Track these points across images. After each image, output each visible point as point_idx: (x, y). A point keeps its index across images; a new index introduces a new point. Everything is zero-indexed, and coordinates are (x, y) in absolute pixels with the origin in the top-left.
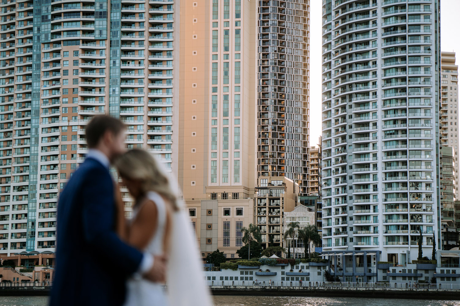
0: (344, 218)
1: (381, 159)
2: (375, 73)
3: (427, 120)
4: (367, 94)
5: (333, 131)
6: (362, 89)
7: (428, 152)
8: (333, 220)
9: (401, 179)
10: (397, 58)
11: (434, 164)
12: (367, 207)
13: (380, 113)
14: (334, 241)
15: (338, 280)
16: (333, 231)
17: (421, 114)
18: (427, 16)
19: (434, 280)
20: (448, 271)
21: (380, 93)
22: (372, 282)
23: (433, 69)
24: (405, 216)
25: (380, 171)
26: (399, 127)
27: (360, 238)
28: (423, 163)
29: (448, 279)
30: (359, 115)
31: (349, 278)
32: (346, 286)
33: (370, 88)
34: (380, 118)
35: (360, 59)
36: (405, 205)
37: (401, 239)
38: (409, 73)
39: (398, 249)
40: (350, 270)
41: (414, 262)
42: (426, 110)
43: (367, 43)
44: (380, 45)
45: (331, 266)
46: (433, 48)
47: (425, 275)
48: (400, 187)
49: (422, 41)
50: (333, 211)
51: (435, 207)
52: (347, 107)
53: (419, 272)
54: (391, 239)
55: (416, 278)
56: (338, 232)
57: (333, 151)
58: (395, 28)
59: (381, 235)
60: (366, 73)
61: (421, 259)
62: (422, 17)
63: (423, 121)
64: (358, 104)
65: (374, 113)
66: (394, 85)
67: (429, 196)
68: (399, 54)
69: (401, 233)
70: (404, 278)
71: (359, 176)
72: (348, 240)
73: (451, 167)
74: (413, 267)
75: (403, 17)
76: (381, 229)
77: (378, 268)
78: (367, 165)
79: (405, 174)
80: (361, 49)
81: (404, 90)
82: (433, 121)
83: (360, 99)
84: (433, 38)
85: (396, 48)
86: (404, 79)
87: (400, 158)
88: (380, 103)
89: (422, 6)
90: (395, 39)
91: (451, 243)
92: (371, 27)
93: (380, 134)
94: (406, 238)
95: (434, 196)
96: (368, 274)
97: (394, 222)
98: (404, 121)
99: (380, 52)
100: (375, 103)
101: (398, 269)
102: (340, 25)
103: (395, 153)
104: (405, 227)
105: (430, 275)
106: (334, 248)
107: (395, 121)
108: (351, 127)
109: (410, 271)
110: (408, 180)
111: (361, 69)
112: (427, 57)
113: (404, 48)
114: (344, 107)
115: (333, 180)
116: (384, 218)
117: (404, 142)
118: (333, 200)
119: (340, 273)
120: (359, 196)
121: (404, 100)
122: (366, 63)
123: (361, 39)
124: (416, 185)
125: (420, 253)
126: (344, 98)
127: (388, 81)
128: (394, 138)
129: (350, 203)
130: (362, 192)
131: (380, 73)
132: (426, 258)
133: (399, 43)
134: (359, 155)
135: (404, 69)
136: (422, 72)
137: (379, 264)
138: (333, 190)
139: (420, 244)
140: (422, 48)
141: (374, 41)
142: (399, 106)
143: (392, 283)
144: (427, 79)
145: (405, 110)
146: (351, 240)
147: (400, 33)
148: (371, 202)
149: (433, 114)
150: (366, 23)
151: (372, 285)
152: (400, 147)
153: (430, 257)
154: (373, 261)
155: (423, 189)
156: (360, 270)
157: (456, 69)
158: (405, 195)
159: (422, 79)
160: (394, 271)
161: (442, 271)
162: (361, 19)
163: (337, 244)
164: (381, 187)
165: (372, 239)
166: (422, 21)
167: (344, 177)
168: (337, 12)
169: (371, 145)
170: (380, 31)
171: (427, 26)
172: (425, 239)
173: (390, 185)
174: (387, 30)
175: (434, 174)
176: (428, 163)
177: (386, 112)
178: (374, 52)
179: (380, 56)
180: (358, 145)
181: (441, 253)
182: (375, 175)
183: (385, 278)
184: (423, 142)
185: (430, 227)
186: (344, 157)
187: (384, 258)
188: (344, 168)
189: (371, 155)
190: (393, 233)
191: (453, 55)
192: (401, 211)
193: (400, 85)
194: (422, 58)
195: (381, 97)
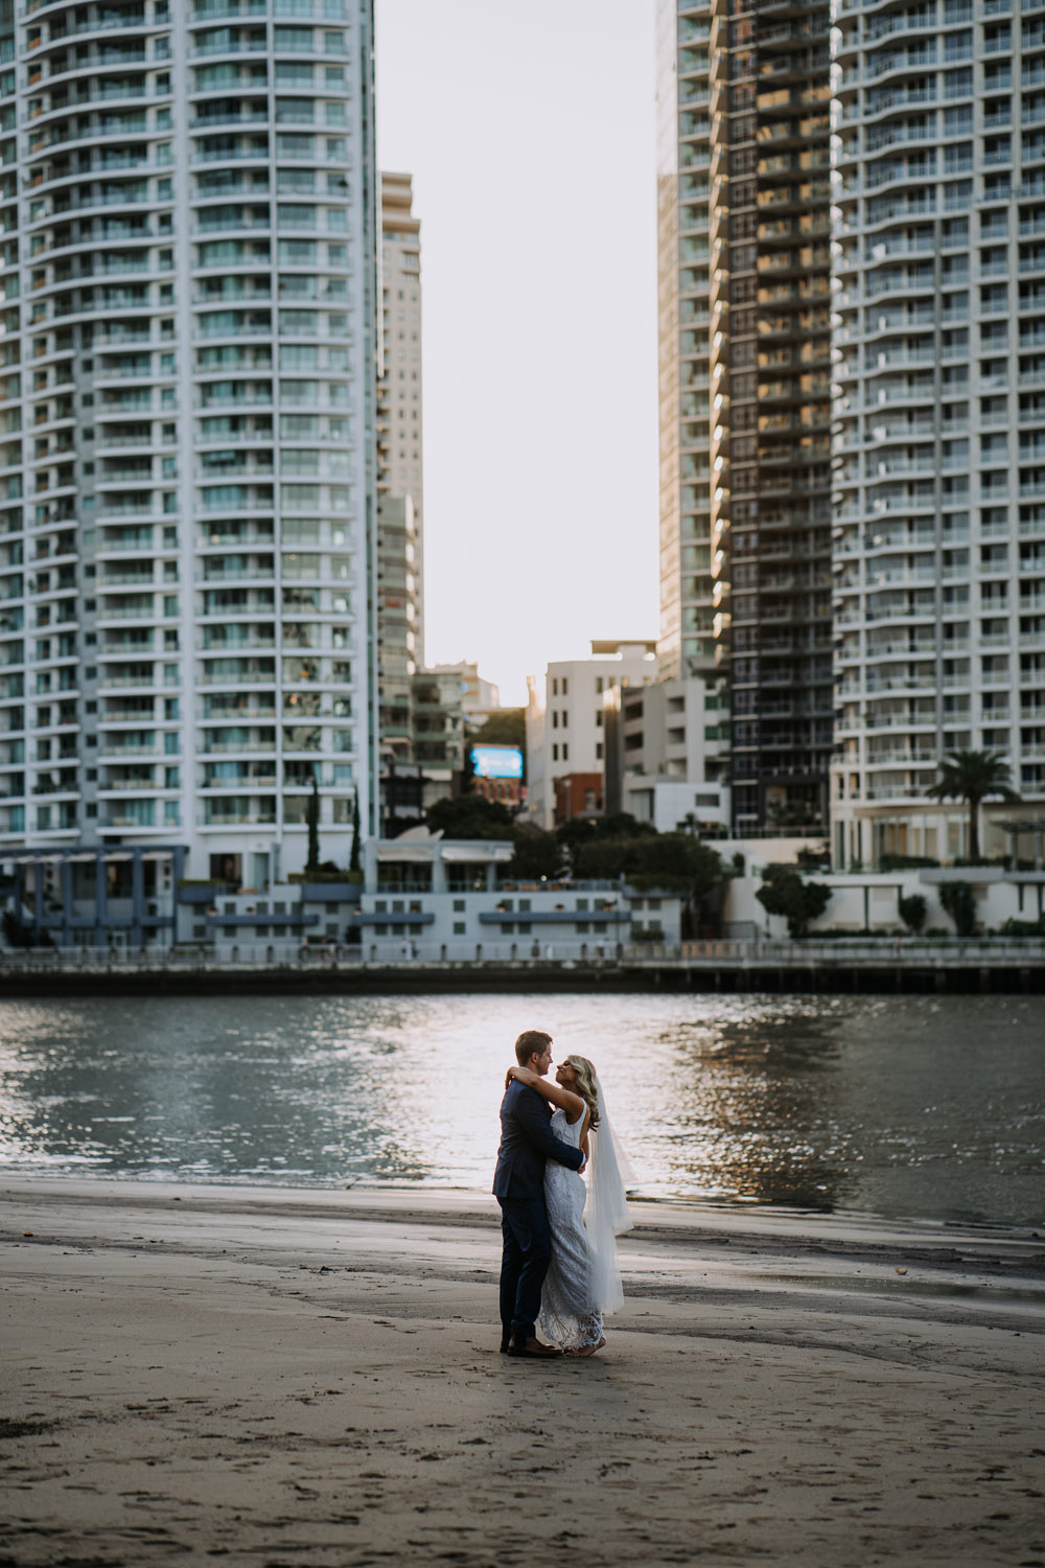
0: (68, 742)
1: (193, 545)
2: (167, 255)
3: (337, 422)
4: (140, 325)
5: (29, 447)
6: (126, 308)
7: (338, 524)
8: (31, 747)
9: (253, 612)
10: (238, 208)
11: (359, 563)
12: (145, 703)
13: (187, 393)
14: (31, 816)
15: (47, 942)
16: (31, 781)
17: (317, 401)
18: (335, 71)
19: (354, 935)
20: (398, 906)
21: (184, 323)
22: (160, 946)
23: (355, 251)
24: (267, 734)
25: (189, 585)
26: (250, 440)
27: (120, 806)
28: (325, 563)
29: (398, 928)
30: (116, 395)
31: (84, 935)
32: (73, 960)
33: (153, 305)
34: (187, 410)
35: (118, 205)
36: (267, 699)
37: (254, 808)
38: (279, 263)
39: (244, 838)
40: (87, 908)
41: (293, 879)
42: (335, 387)
43: (138, 150)
44: (184, 161)
45: (25, 898)
46: (355, 180)
47: (327, 918)
48: (253, 638)
49: (318, 156)
50: (31, 715)
51: (360, 703)
52: (77, 368)
53: (308, 911)
54: (221, 807)
55: (298, 928)
56: (45, 784)
57: (29, 514)
58: (232, 106)
59: (189, 794)
60: (137, 255)
61: (317, 871)
62: (319, 71)
63: (323, 425)
64: (114, 360)
65: (168, 392)
66: (232, 301)
67: (343, 668)
68: (246, 194)
69: (254, 787)
70: (261, 929)
71: (119, 601)
72: (81, 811)
73: (403, 563)
74: (291, 894)
75: (258, 69)
76: (190, 774)
77: (178, 900)
78: (145, 566)
79: (267, 595)
80: (120, 169)
81: (262, 317)
82: (357, 425)
83: (120, 343)
84: (354, 144)
85: (236, 175)
86: (262, 281)
87: (252, 543)
88: (185, 358)
89: (319, 36)
90: (230, 142)
91: (402, 812)
92: (151, 95)
93: (187, 463)
94: (268, 802)
95: (359, 669)
96: (146, 920)
97: (233, 752)
98: (264, 422)
99: (183, 184)
100: (168, 357)
101: (244, 903)
102: (47, 79)
103: (235, 527)
104: (267, 768)
105: (342, 919)
106: (32, 838)
107: (235, 422)
108: (89, 435)
109: (280, 907)
110: (279, 614)
111: (121, 238)
112: (337, 210)
113: (260, 176)
114: (64, 367)
115: (30, 614)
116: (200, 740)
117: (266, 491)
118: (30, 681)
119: (55, 918)
120: (117, 669)
121: (264, 351)
122: (136, 220)
123: (118, 134)
124: (298, 631)
125: (314, 849)
126: (64, 335)
127: (213, 285)
128: (232, 477)
129: (88, 690)
130: (128, 654)
131: (184, 254)
132: (330, 867)
133: (246, 158)
134: (117, 532)
135: (262, 247)
136: (320, 261)
137: (182, 887)
138: (30, 648)
139: (313, 817)
140: (321, 179)
141: (164, 145)
142: (249, 370)
143: (223, 946)
144: (336, 284)
145: (265, 386)
146: (92, 810)
147: (246, 123)
148: (158, 686)
149: (355, 401)
150: (136, 79)
151: (158, 956)
152: (253, 509)
153: (343, 862)
154: (160, 879)
155: (323, 645)
156: (121, 909)
157: (414, 229)
158: (267, 665)
159: (323, 284)
160: (230, 908)
161: (381, 906)
162: (117, 64)
163: (43, 823)
164: (189, 636)
165: (159, 809)
166: (317, 85)
167: (68, 605)
168: (34, 34)
169: (157, 499)
170: (182, 113)
171: (335, 104)
172: (326, 808)
173: (217, 632)
174: (205, 108)
175: (359, 599)
176: (340, 560)
177: (207, 388)
178: (165, 183)
179: (186, 198)
180: (116, 498)
181: (378, 849)
182: (170, 601)
183: (199, 931)
184: (324, 493)
185: (343, 768)
186: (67, 540)
187: (198, 869)
188: (67, 572)
189: (158, 533)
190: (230, 786)
191: (405, 182)
192: (253, 716)
193: (250, 301)
194: (321, 213)
195: (188, 337)
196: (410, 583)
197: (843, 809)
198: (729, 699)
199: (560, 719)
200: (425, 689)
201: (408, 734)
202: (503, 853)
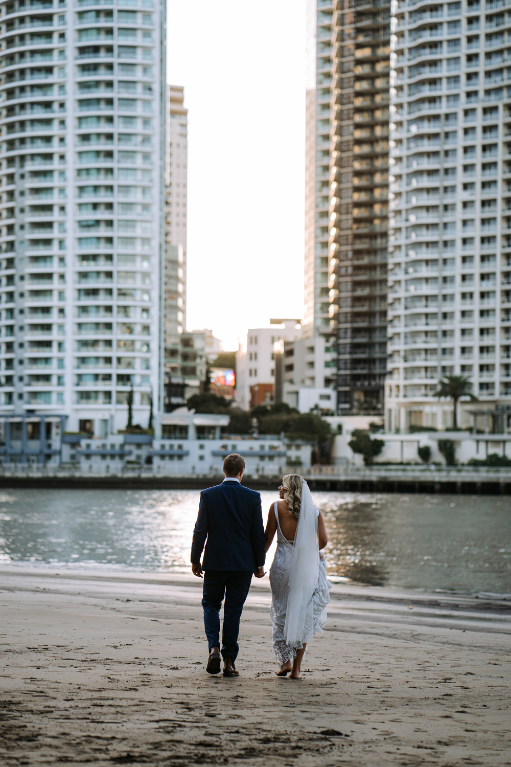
0: (9, 362)
1: (73, 266)
2: (62, 122)
3: (146, 207)
4: (48, 157)
6: (42, 148)
7: (145, 257)
9: (102, 300)
10: (98, 100)
11: (155, 277)
12: (48, 344)
13: (71, 191)
17: (136, 197)
18: (147, 33)
19: (149, 460)
20: (171, 446)
21: (71, 156)
22: (53, 464)
23: (156, 123)
24: (108, 360)
25: (71, 285)
26: (102, 215)
27: (34, 394)
28: (139, 277)
29: (171, 457)
30: (36, 191)
31: (15, 458)
32: (10, 470)
33: (55, 147)
34: (71, 199)
35: (39, 97)
36: (109, 343)
37: (101, 397)
38: (117, 128)
39: (96, 411)
40: (17, 445)
41: (120, 432)
42: (145, 190)
43: (49, 70)
44: (72, 76)
46: (156, 87)
47: (136, 452)
48: (102, 312)
49: (138, 75)
51: (154, 346)
52: (17, 177)
53: (127, 448)
54: (85, 396)
55: (122, 456)
58: (96, 49)
59: (69, 389)
60: (48, 122)
61: (132, 429)
62: (139, 33)
63: (139, 209)
64: (36, 174)
65: (62, 190)
66: (94, 146)
67: (146, 328)
68: (102, 93)
69: (102, 386)
70: (104, 456)
71: (36, 293)
72: (15, 397)
73: (177, 278)
74: (118, 440)
75: (109, 31)
76: (69, 379)
77: (63, 441)
78: (49, 276)
79: (109, 291)
80: (40, 79)
81: (109, 154)
82: (155, 209)
83: (39, 166)
84: (156, 70)
85: (97, 83)
86: (110, 137)
87: (103, 266)
88: (71, 174)
89: (139, 16)
90: (95, 67)
91: (175, 400)
92: (55, 43)
93: (71, 225)
94: (108, 394)
95: (154, 329)
96: (46, 451)
97: (91, 369)
98: (110, 206)
99: (71, 87)
100: (62, 173)
101: (95, 444)
102: (4, 34)
103: (94, 257)
104: (108, 377)
105: (144, 452)
107: (95, 206)
108: (22, 211)
109: (113, 446)
110: (115, 301)
111: (40, 114)
112: (147, 102)
113: (109, 84)
114: (11, 177)
116: (75, 362)
117: (110, 240)
119: (2, 449)
120: (34, 327)
121: (110, 171)
122: (48, 105)
123: (39, 62)
124: (125, 309)
125: (130, 418)
126: (11, 161)
127: (85, 138)
128: (93, 233)
129: (20, 337)
130: (40, 319)
131: (71, 122)
132: (138, 427)
133: (103, 75)
134: (35, 259)
135: (110, 119)
136: (138, 128)
137: (65, 435)
139: (130, 401)
140: (139, 87)
141: (62, 68)
142: (103, 180)
143: (84, 464)
144: (146, 139)
145: (110, 188)
146: (21, 396)
147: (103, 58)
149: (155, 197)
150: (48, 35)
151: (52, 469)
152: (103, 249)
153: (145, 424)
154: (54, 431)
155: (136, 317)
156: (34, 446)
157: (184, 113)
158: (109, 326)
159: (139, 139)
160: (88, 446)
161: (163, 446)
162: (39, 28)
164: (70, 311)
165: (54, 397)
166: (137, 40)
167: (11, 295)
169: (56, 243)
170: (71, 52)
171: (147, 50)
172: (137, 398)
173: (84, 309)
174: (83, 50)
175: (155, 294)
176: (146, 275)
177: (82, 189)
178: (62, 87)
179: (72, 95)
180: (35, 242)
181: (162, 419)
182: (61, 294)
183: (73, 457)
184: (139, 242)
185: (145, 378)
186: (11, 262)
187: (73, 426)
188: (10, 278)
189: (56, 260)
190: (89, 386)
191: (181, 90)
192: (102, 352)
193: (104, 146)
194: (139, 103)
195: (72, 164)
196: (180, 288)
197: (391, 402)
198: (337, 347)
199: (253, 356)
200: (187, 341)
201: (178, 362)
202: (224, 421)
